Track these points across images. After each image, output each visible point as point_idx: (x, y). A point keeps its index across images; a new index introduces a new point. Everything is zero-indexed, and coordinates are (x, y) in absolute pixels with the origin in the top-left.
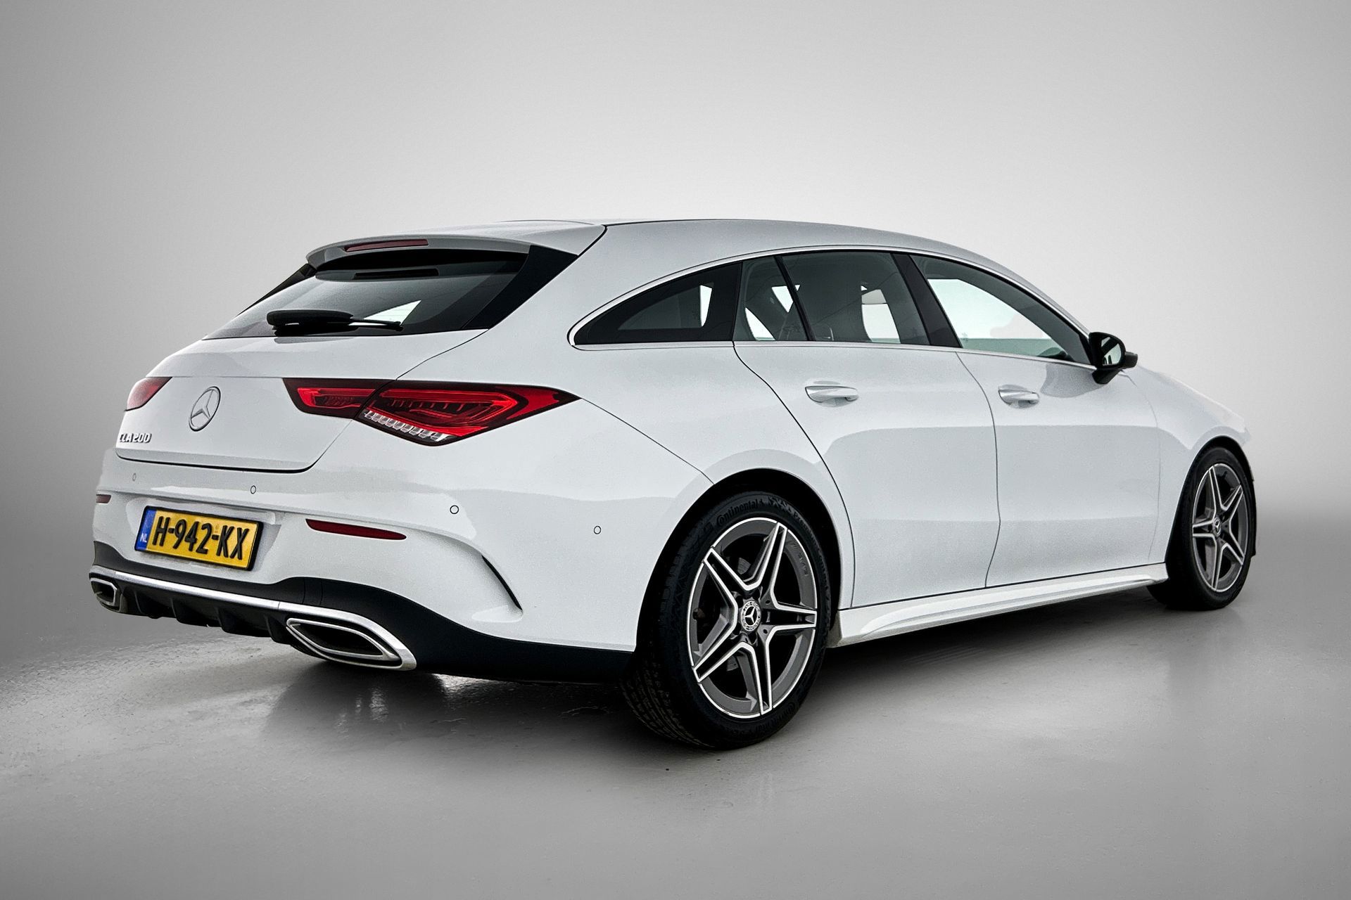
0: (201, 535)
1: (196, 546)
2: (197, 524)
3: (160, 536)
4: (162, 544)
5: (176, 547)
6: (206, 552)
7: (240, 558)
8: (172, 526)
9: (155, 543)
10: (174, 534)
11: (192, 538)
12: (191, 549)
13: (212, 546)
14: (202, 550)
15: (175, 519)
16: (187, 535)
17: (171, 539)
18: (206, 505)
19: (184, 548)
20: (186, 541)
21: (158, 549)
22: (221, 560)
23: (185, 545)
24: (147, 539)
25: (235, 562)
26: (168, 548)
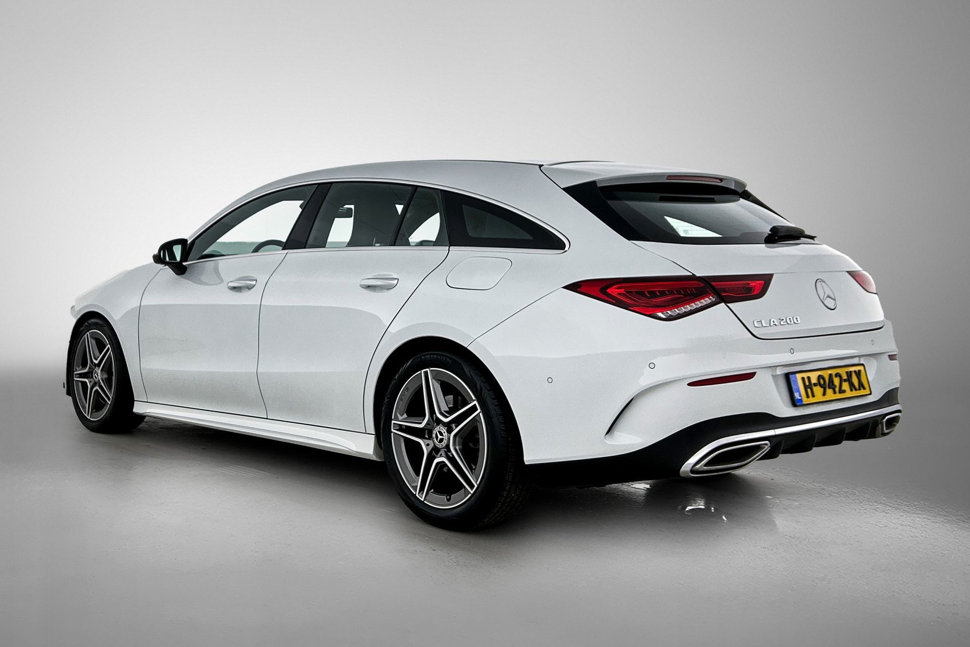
0: (836, 381)
1: (837, 389)
2: (830, 375)
3: (809, 390)
4: (813, 396)
5: (824, 394)
6: (844, 391)
7: (864, 388)
8: (814, 381)
9: (808, 397)
10: (818, 387)
11: (832, 385)
12: (835, 393)
13: (846, 386)
14: (842, 391)
15: (814, 377)
16: (826, 384)
17: (818, 390)
18: (828, 361)
19: (830, 394)
20: (829, 388)
21: (812, 400)
22: (855, 393)
23: (829, 392)
24: (800, 396)
25: (862, 392)
26: (819, 397)
